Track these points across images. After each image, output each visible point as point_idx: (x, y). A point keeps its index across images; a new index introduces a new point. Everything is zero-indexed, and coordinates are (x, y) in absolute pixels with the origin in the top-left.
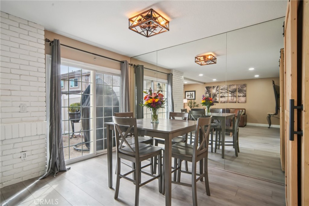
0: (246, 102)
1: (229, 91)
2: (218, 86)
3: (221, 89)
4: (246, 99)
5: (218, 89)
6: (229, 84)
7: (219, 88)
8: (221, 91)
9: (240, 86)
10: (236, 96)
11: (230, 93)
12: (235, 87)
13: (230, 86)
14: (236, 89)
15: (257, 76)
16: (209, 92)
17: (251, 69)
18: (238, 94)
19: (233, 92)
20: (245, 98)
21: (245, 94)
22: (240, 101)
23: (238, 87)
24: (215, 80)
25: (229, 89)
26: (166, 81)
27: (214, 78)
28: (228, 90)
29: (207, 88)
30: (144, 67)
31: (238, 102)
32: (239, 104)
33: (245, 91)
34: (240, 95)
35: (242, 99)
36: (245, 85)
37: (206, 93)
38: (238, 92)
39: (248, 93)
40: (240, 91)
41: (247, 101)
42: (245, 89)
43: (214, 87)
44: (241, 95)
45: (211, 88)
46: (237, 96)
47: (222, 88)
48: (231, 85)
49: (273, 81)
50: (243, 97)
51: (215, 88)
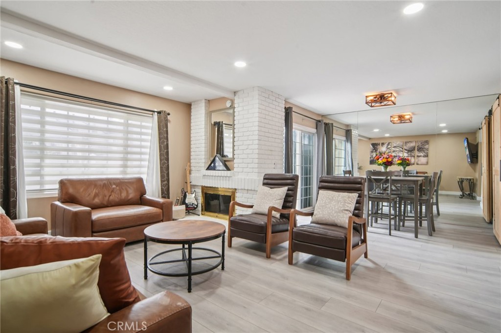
0: (427, 163)
1: (405, 149)
2: (389, 143)
3: (394, 147)
4: (428, 159)
5: (389, 146)
6: (405, 140)
7: (391, 146)
8: (393, 149)
9: (420, 143)
10: (414, 157)
11: (406, 152)
12: (412, 145)
13: (406, 143)
14: (415, 147)
15: (445, 131)
16: (376, 151)
17: (443, 125)
18: (417, 153)
19: (411, 150)
20: (426, 158)
21: (427, 153)
22: (419, 163)
23: (417, 145)
24: (387, 135)
25: (405, 147)
26: (344, 138)
27: (388, 133)
28: (403, 149)
29: (374, 145)
30: (334, 125)
31: (417, 164)
32: (418, 166)
33: (427, 149)
34: (419, 155)
35: (423, 160)
36: (427, 142)
37: (372, 152)
38: (418, 150)
39: (431, 153)
40: (420, 149)
41: (429, 163)
42: (426, 147)
43: (383, 144)
44: (421, 154)
45: (379, 145)
46: (416, 157)
47: (395, 145)
48: (408, 142)
49: (467, 138)
50: (424, 157)
51: (385, 146)
